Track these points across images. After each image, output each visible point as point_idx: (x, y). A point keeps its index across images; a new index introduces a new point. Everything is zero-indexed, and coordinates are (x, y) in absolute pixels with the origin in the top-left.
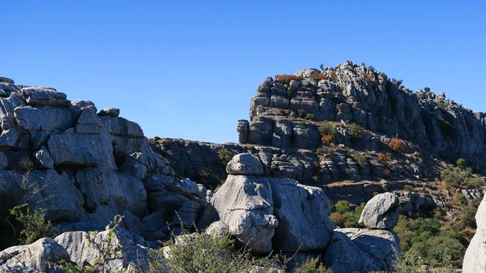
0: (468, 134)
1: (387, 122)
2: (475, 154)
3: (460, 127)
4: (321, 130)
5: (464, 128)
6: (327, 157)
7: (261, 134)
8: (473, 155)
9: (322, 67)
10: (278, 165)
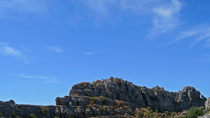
0: (163, 99)
1: (122, 96)
2: (167, 106)
3: (159, 97)
4: (90, 99)
5: (161, 97)
6: (89, 108)
7: (65, 102)
8: (167, 107)
9: (102, 79)
10: (66, 112)
